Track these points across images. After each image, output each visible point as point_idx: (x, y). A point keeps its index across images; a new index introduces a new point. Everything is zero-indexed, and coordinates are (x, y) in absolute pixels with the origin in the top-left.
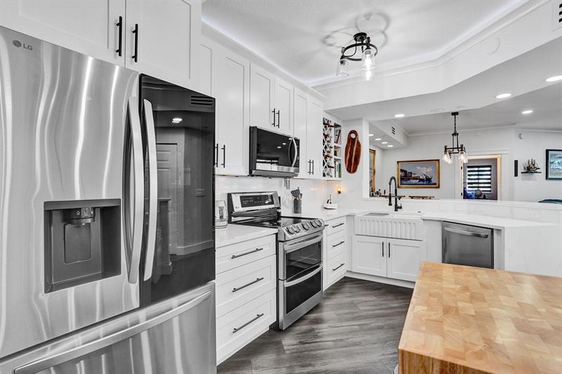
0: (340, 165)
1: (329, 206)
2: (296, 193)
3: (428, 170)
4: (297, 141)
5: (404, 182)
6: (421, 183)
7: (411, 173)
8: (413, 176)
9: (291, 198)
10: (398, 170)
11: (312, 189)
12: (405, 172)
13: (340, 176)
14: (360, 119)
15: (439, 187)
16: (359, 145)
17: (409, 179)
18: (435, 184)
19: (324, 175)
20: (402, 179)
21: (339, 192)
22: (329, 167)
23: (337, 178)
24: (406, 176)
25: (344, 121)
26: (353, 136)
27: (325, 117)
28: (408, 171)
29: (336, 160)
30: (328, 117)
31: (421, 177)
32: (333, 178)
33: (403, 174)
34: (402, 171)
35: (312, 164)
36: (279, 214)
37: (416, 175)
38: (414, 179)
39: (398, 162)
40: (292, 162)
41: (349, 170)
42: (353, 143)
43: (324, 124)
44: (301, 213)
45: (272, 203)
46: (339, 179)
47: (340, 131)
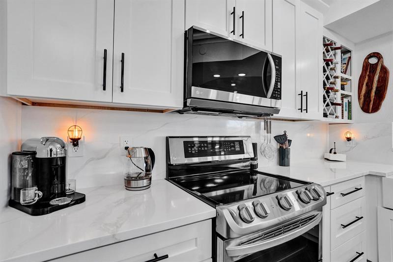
0: (350, 103)
1: (332, 157)
2: (282, 139)
4: (278, 60)
9: (275, 145)
11: (309, 135)
13: (350, 118)
16: (384, 71)
19: (325, 115)
21: (349, 139)
22: (333, 104)
23: (346, 120)
25: (356, 44)
26: (373, 60)
27: (327, 36)
29: (343, 96)
30: (332, 37)
32: (339, 120)
35: (304, 98)
36: (253, 167)
40: (267, 90)
41: (365, 108)
42: (372, 72)
43: (325, 45)
44: (288, 165)
45: (242, 151)
46: (349, 121)
47: (350, 58)
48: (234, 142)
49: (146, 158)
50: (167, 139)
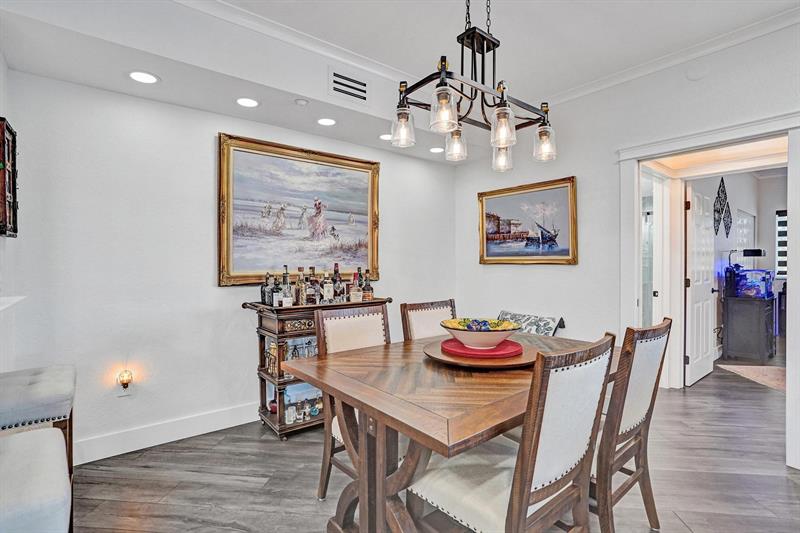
5: (495, 249)
6: (532, 249)
7: (509, 223)
10: (481, 215)
12: (496, 219)
15: (574, 262)
17: (505, 240)
18: (565, 252)
20: (489, 239)
24: (498, 232)
31: (532, 234)
33: (490, 227)
34: (489, 217)
37: (520, 229)
38: (518, 238)
39: (481, 195)
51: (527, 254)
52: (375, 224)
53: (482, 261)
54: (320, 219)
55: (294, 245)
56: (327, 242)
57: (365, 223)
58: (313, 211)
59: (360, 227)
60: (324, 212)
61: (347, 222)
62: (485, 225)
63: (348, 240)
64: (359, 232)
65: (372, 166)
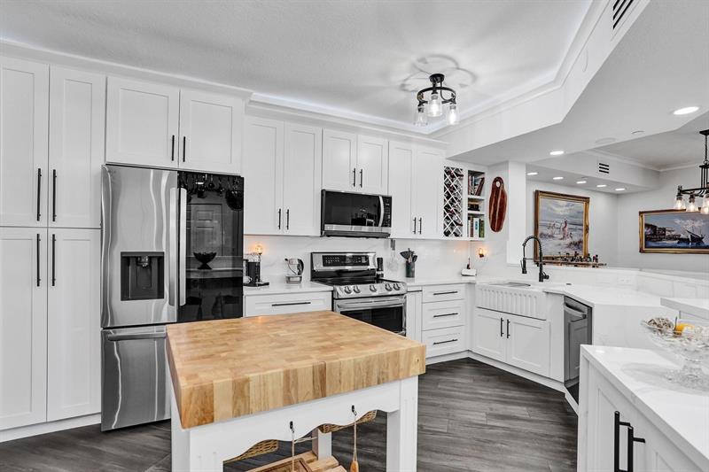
0: (481, 223)
1: (466, 272)
2: (408, 255)
3: (696, 224)
4: (388, 200)
5: (653, 244)
7: (664, 230)
8: (667, 233)
9: (401, 260)
10: (641, 224)
12: (653, 227)
13: (481, 236)
14: (507, 162)
16: (504, 195)
17: (661, 240)
19: (447, 234)
20: (648, 239)
21: (482, 256)
22: (457, 224)
23: (476, 238)
24: (655, 234)
25: (489, 167)
26: (498, 184)
27: (450, 166)
28: (659, 226)
29: (472, 216)
31: (682, 236)
32: (467, 238)
33: (649, 231)
35: (418, 222)
36: (378, 276)
37: (673, 233)
38: (671, 238)
39: (641, 213)
40: (378, 221)
41: (493, 229)
42: (497, 195)
44: (413, 277)
45: (367, 264)
46: (480, 239)
47: (483, 179)
48: (360, 256)
49: (299, 265)
50: (312, 254)
51: (679, 247)
52: (587, 230)
53: (641, 251)
54: (566, 229)
55: (557, 242)
56: (568, 241)
57: (582, 230)
58: (564, 225)
59: (580, 232)
60: (568, 226)
61: (575, 230)
62: (645, 230)
63: (576, 239)
64: (580, 235)
65: (586, 200)
